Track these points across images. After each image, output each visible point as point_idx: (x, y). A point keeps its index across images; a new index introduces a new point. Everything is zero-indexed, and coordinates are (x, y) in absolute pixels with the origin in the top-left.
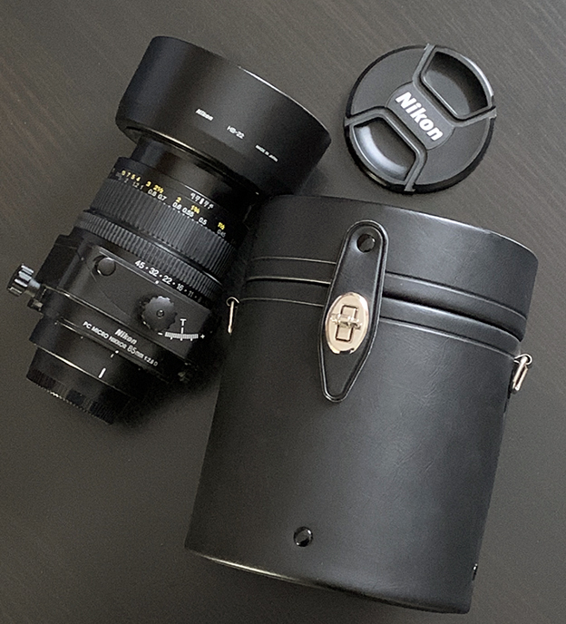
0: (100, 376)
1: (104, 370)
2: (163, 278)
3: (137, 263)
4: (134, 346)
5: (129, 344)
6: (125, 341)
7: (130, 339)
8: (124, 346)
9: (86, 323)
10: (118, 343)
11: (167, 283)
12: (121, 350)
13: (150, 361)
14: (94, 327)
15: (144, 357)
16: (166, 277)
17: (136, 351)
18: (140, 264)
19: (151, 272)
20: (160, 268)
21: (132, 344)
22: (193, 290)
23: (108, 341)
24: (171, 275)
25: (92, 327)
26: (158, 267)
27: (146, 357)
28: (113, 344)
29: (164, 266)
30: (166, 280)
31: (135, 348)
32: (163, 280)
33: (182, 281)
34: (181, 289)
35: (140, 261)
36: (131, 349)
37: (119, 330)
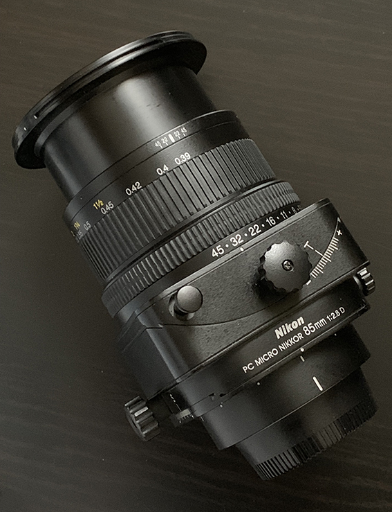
0: (321, 389)
1: (314, 378)
2: (249, 234)
6: (295, 332)
7: (295, 325)
8: (300, 336)
9: (245, 369)
10: (292, 342)
11: (258, 232)
12: (302, 342)
13: (336, 315)
14: (256, 361)
15: (327, 320)
16: (251, 230)
17: (313, 325)
18: (217, 252)
19: (235, 243)
20: (236, 230)
21: (303, 325)
22: (281, 209)
23: (283, 354)
24: (252, 222)
25: (255, 364)
26: (233, 231)
27: (328, 317)
28: (290, 350)
29: (236, 223)
30: (255, 231)
31: (309, 325)
32: (252, 235)
33: (265, 215)
34: (273, 222)
35: (214, 250)
36: (307, 330)
37: (276, 331)
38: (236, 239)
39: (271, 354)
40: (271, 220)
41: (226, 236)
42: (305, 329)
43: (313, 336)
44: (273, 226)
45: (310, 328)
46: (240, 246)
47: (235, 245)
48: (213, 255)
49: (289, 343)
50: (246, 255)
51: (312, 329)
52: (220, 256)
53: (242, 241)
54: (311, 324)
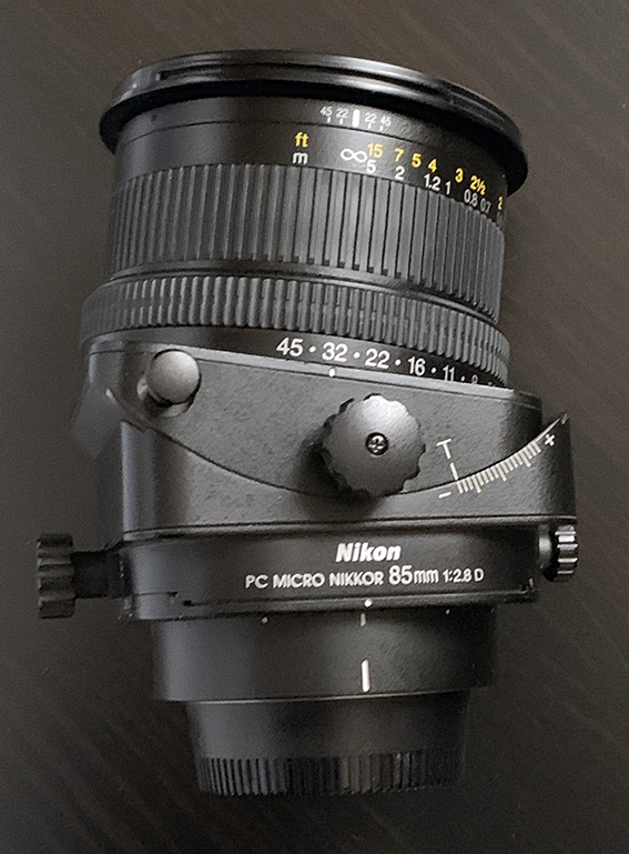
0: (366, 688)
1: (365, 665)
2: (364, 357)
3: (283, 348)
4: (400, 563)
5: (384, 566)
6: (373, 566)
7: (380, 553)
8: (377, 578)
9: (250, 580)
10: (358, 579)
11: (380, 365)
12: (374, 591)
13: (462, 577)
14: (276, 577)
15: (441, 577)
16: (372, 354)
17: (412, 570)
18: (289, 346)
19: (329, 355)
20: (346, 336)
21: (393, 562)
22: (451, 362)
23: (329, 592)
24: (382, 342)
25: (270, 581)
26: (340, 333)
27: (446, 573)
28: (346, 592)
29: (354, 324)
30: (377, 360)
31: (405, 568)
32: (368, 363)
33: (415, 348)
34: (420, 370)
35: (286, 341)
36: (397, 574)
37: (342, 546)
38: (336, 350)
39: (308, 580)
40: (417, 365)
41: (322, 333)
42: (394, 572)
43: (401, 591)
44: (414, 374)
45: (404, 574)
46: (335, 365)
47: (325, 356)
48: (279, 348)
49: (352, 578)
50: (331, 387)
51: (407, 577)
52: (288, 357)
53: (344, 360)
54: (409, 567)
